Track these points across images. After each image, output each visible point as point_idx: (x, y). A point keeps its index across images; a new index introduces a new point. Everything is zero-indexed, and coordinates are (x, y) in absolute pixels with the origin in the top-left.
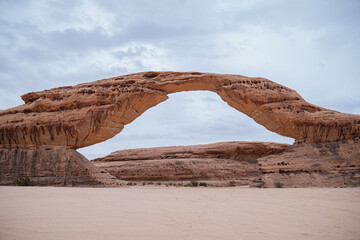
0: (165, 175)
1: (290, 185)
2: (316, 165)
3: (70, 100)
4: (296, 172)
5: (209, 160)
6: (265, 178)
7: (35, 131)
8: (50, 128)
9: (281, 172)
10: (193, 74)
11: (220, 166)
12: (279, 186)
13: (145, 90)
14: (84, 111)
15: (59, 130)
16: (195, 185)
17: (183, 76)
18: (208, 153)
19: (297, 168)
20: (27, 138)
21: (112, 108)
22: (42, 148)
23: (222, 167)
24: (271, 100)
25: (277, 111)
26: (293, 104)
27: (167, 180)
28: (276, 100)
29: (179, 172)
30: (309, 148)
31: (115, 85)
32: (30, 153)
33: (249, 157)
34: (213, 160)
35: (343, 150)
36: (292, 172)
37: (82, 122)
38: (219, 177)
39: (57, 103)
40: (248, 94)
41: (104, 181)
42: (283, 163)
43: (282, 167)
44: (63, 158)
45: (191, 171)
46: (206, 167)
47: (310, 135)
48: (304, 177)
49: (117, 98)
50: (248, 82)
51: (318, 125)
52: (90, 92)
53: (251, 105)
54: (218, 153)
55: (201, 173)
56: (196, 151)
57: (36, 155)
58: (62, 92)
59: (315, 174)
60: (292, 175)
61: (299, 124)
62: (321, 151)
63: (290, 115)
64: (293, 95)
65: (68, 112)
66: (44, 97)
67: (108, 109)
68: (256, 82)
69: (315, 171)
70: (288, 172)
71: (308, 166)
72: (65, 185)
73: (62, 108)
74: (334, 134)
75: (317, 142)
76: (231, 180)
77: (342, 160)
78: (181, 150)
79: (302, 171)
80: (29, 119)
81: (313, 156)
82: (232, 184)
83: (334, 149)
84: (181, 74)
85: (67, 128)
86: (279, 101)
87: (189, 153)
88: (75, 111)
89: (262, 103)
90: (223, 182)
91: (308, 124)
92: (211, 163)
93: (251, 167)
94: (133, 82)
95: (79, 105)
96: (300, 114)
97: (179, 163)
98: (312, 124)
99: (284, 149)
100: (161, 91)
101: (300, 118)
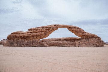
0: (56, 44)
1: (80, 46)
3: (40, 30)
5: (64, 41)
6: (76, 45)
7: (33, 36)
8: (36, 36)
9: (79, 44)
10: (63, 25)
11: (67, 42)
12: (78, 46)
14: (43, 33)
15: (38, 36)
16: (62, 46)
19: (82, 43)
20: (31, 38)
22: (34, 40)
24: (78, 31)
25: (79, 33)
26: (82, 32)
28: (79, 31)
29: (59, 44)
30: (84, 40)
31: (49, 28)
32: (32, 41)
33: (72, 41)
35: (90, 40)
39: (37, 31)
44: (38, 42)
45: (61, 44)
46: (64, 43)
47: (84, 37)
48: (83, 45)
49: (49, 30)
50: (74, 27)
51: (86, 36)
52: (44, 29)
53: (74, 32)
54: (66, 40)
56: (62, 39)
57: (33, 41)
58: (38, 29)
61: (82, 36)
63: (81, 34)
64: (82, 30)
66: (35, 30)
67: (47, 32)
71: (84, 43)
73: (38, 32)
74: (89, 37)
75: (86, 39)
76: (69, 45)
77: (89, 42)
80: (32, 34)
81: (85, 41)
82: (69, 46)
83: (88, 40)
84: (61, 25)
85: (40, 36)
87: (60, 40)
88: (41, 33)
89: (76, 31)
90: (67, 46)
91: (84, 36)
92: (65, 42)
93: (73, 43)
94: (52, 27)
95: (42, 32)
97: (58, 42)
99: (79, 40)
100: (57, 28)
101: (83, 34)
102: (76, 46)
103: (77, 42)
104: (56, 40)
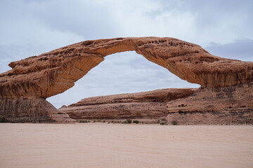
1: (184, 123)
2: (210, 106)
3: (33, 65)
4: (192, 112)
6: (168, 117)
8: (23, 85)
9: (180, 112)
10: (118, 39)
13: (82, 54)
14: (43, 71)
15: (28, 86)
16: (130, 122)
17: (110, 42)
18: (146, 98)
19: (193, 109)
21: (60, 69)
23: (154, 109)
25: (178, 63)
26: (193, 57)
28: (178, 55)
29: (121, 112)
30: (209, 92)
31: (61, 53)
34: (148, 103)
35: (238, 94)
36: (189, 112)
37: (41, 80)
38: (150, 117)
39: (26, 68)
40: (155, 51)
41: (57, 119)
42: (182, 105)
43: (181, 108)
45: (129, 112)
46: (141, 109)
47: (210, 81)
48: (197, 116)
49: (62, 62)
50: (156, 42)
51: (214, 73)
52: (46, 59)
55: (137, 114)
56: (136, 97)
57: (17, 103)
58: (30, 60)
59: (207, 114)
60: (188, 114)
62: (218, 95)
63: (189, 65)
64: (194, 49)
65: (33, 74)
66: (19, 64)
67: (57, 69)
68: (163, 41)
69: (209, 111)
70: (186, 113)
71: (203, 107)
72: (35, 122)
73: (30, 71)
74: (231, 80)
75: (217, 88)
77: (234, 102)
78: (126, 96)
79: (197, 111)
80: (10, 80)
81: (210, 99)
83: (230, 92)
84: (109, 40)
86: (181, 55)
87: (131, 98)
89: (167, 58)
90: (153, 120)
91: (206, 72)
92: (145, 106)
94: (73, 49)
96: (198, 65)
97: (122, 106)
98: (209, 73)
101: (199, 67)
103: (172, 106)
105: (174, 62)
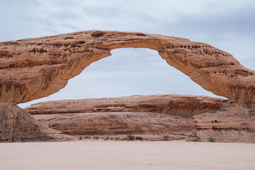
0: (100, 129)
1: (221, 141)
2: (244, 124)
3: (21, 59)
4: (227, 129)
5: (142, 114)
6: (200, 133)
9: (214, 128)
10: (138, 34)
11: (153, 120)
12: (212, 140)
14: (36, 70)
15: (9, 87)
16: (131, 139)
17: (128, 37)
18: (141, 106)
19: (228, 125)
21: (63, 68)
23: (155, 121)
24: (209, 65)
25: (213, 75)
26: (228, 69)
27: (103, 134)
28: (213, 65)
29: (114, 126)
30: (240, 108)
31: (66, 45)
33: (181, 111)
34: (146, 114)
36: (224, 129)
37: (34, 80)
38: (153, 132)
40: (188, 58)
42: (216, 121)
43: (215, 124)
44: (10, 115)
45: (126, 126)
46: (140, 121)
47: (242, 97)
48: (233, 134)
49: (69, 58)
50: (189, 47)
51: (249, 88)
52: (42, 51)
53: (190, 67)
54: (152, 107)
55: (136, 127)
56: (129, 104)
58: (10, 49)
59: (243, 132)
60: (223, 131)
61: (232, 87)
62: (250, 112)
63: (224, 79)
64: (228, 60)
65: (19, 71)
67: (59, 68)
68: (196, 47)
69: (244, 129)
70: (220, 129)
71: (237, 125)
72: (13, 141)
73: (12, 66)
75: (248, 104)
76: (166, 134)
78: (112, 102)
79: (232, 128)
81: (243, 115)
82: (166, 139)
84: (126, 34)
85: (18, 86)
86: (216, 66)
87: (122, 106)
88: (26, 69)
89: (200, 67)
90: (157, 136)
91: (240, 87)
92: (143, 118)
93: (183, 122)
94: (83, 42)
95: (31, 64)
96: (234, 78)
97: (113, 117)
98: (243, 88)
99: (215, 107)
100: (106, 50)
101: (233, 81)
102: (197, 139)
103: (204, 119)
104: (103, 107)
105: (208, 73)
